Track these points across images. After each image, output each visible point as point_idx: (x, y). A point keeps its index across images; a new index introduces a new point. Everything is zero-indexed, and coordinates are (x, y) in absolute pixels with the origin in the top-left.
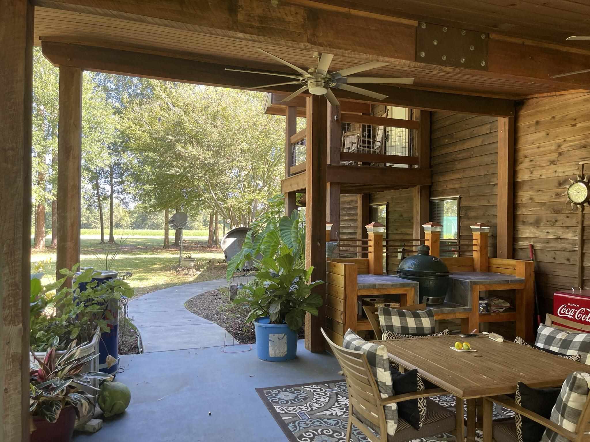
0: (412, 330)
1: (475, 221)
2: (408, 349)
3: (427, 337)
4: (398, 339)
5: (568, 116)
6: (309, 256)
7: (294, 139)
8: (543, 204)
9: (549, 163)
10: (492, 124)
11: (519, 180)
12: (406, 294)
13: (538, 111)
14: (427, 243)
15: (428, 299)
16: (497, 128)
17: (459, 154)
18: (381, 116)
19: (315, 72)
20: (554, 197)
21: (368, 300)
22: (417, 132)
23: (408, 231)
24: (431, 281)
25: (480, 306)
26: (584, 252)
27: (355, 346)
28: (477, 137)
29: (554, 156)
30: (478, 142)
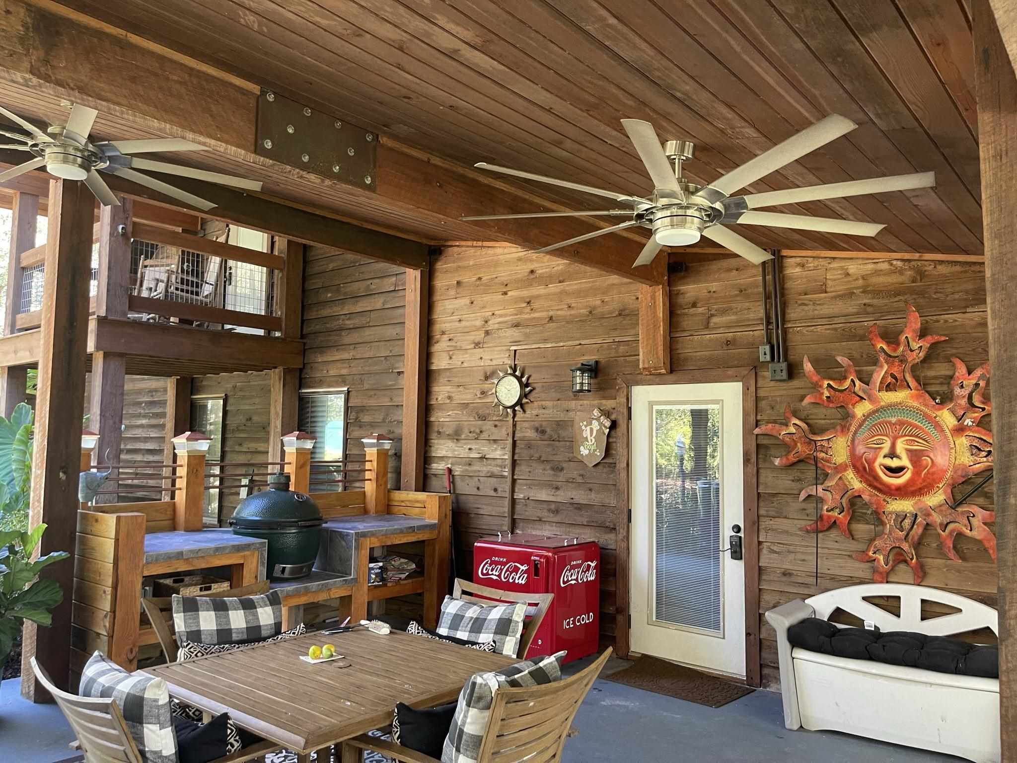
0: (239, 633)
1: (372, 431)
2: (221, 674)
3: (265, 643)
4: (209, 656)
5: (499, 278)
6: (39, 501)
7: (27, 259)
8: (465, 406)
9: (473, 346)
10: (398, 277)
11: (434, 367)
12: (242, 564)
13: (459, 267)
14: (287, 469)
15: (284, 568)
16: (404, 284)
17: (349, 319)
18: (217, 238)
19: (61, 134)
20: (479, 396)
21: (169, 582)
22: (280, 275)
23: (261, 447)
24: (291, 536)
25: (369, 574)
26: (515, 477)
27: (104, 686)
28: (376, 296)
29: (480, 336)
30: (378, 303)
